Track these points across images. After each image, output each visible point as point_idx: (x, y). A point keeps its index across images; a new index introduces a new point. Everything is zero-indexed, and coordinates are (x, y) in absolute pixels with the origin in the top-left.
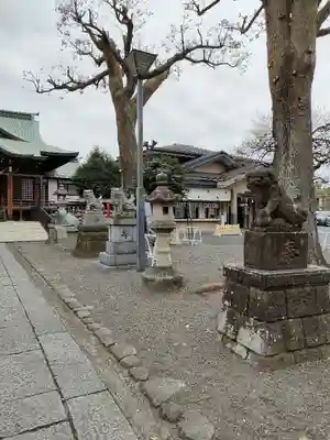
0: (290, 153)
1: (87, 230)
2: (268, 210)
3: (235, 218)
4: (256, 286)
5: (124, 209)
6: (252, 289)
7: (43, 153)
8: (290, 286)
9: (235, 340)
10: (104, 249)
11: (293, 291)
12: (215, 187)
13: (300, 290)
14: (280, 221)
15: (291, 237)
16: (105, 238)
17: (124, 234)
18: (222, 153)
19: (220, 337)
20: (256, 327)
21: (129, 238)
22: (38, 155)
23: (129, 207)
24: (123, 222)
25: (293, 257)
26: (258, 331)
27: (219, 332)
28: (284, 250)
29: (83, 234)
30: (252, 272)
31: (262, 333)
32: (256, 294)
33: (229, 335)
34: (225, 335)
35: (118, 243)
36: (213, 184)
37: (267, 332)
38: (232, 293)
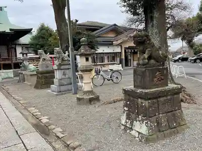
0: (154, 23)
1: (42, 73)
2: (146, 56)
3: (124, 61)
6: (139, 100)
7: (11, 30)
8: (160, 97)
11: (162, 99)
15: (159, 70)
17: (64, 74)
18: (115, 25)
20: (143, 120)
21: (67, 76)
22: (8, 31)
25: (160, 81)
26: (144, 123)
27: (122, 125)
28: (156, 77)
29: (40, 75)
30: (139, 91)
31: (146, 123)
32: (142, 103)
33: (128, 126)
34: (126, 126)
35: (61, 80)
36: (111, 43)
37: (149, 122)
38: (128, 103)
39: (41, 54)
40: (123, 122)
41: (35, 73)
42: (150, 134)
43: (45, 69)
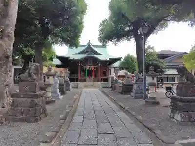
1: (125, 85)
4: (179, 101)
5: (139, 79)
7: (110, 59)
9: (173, 118)
10: (132, 92)
16: (132, 88)
18: (186, 53)
19: (169, 117)
20: (179, 113)
21: (140, 88)
22: (108, 60)
23: (141, 77)
24: (138, 82)
32: (179, 104)
37: (182, 115)
38: (172, 104)
40: (169, 114)
41: (122, 85)
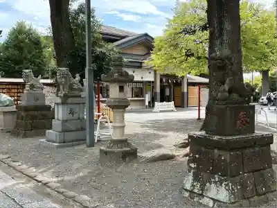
2: (226, 87)
3: (158, 97)
4: (219, 149)
5: (71, 89)
6: (216, 151)
8: (245, 148)
11: (248, 151)
12: (140, 67)
13: (251, 150)
14: (235, 96)
17: (72, 112)
18: (146, 35)
19: (187, 194)
20: (221, 182)
23: (76, 87)
24: (70, 100)
25: (244, 125)
26: (223, 185)
27: (186, 190)
28: (239, 119)
29: (23, 114)
30: (216, 138)
31: (226, 185)
32: (220, 156)
33: (196, 191)
34: (191, 192)
35: (66, 121)
36: (139, 65)
37: (230, 184)
38: (197, 156)
39: (27, 76)
40: (188, 186)
41: (13, 108)
42: (233, 201)
43: (33, 103)
